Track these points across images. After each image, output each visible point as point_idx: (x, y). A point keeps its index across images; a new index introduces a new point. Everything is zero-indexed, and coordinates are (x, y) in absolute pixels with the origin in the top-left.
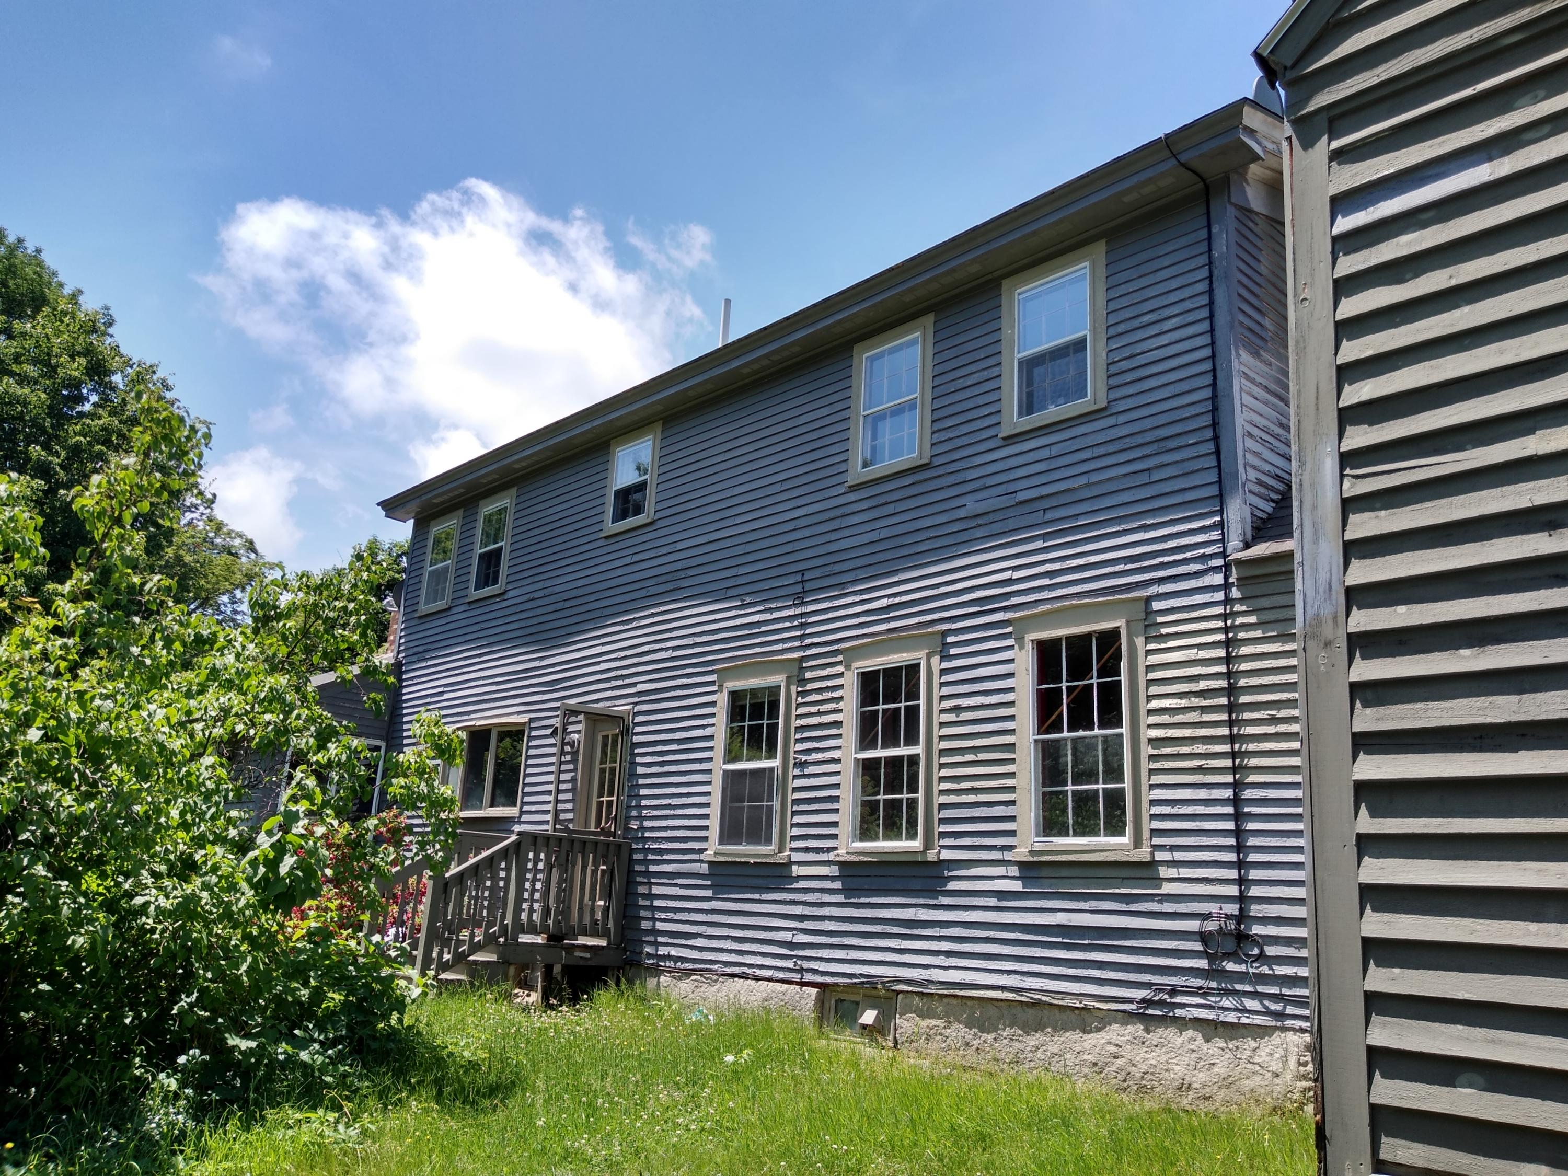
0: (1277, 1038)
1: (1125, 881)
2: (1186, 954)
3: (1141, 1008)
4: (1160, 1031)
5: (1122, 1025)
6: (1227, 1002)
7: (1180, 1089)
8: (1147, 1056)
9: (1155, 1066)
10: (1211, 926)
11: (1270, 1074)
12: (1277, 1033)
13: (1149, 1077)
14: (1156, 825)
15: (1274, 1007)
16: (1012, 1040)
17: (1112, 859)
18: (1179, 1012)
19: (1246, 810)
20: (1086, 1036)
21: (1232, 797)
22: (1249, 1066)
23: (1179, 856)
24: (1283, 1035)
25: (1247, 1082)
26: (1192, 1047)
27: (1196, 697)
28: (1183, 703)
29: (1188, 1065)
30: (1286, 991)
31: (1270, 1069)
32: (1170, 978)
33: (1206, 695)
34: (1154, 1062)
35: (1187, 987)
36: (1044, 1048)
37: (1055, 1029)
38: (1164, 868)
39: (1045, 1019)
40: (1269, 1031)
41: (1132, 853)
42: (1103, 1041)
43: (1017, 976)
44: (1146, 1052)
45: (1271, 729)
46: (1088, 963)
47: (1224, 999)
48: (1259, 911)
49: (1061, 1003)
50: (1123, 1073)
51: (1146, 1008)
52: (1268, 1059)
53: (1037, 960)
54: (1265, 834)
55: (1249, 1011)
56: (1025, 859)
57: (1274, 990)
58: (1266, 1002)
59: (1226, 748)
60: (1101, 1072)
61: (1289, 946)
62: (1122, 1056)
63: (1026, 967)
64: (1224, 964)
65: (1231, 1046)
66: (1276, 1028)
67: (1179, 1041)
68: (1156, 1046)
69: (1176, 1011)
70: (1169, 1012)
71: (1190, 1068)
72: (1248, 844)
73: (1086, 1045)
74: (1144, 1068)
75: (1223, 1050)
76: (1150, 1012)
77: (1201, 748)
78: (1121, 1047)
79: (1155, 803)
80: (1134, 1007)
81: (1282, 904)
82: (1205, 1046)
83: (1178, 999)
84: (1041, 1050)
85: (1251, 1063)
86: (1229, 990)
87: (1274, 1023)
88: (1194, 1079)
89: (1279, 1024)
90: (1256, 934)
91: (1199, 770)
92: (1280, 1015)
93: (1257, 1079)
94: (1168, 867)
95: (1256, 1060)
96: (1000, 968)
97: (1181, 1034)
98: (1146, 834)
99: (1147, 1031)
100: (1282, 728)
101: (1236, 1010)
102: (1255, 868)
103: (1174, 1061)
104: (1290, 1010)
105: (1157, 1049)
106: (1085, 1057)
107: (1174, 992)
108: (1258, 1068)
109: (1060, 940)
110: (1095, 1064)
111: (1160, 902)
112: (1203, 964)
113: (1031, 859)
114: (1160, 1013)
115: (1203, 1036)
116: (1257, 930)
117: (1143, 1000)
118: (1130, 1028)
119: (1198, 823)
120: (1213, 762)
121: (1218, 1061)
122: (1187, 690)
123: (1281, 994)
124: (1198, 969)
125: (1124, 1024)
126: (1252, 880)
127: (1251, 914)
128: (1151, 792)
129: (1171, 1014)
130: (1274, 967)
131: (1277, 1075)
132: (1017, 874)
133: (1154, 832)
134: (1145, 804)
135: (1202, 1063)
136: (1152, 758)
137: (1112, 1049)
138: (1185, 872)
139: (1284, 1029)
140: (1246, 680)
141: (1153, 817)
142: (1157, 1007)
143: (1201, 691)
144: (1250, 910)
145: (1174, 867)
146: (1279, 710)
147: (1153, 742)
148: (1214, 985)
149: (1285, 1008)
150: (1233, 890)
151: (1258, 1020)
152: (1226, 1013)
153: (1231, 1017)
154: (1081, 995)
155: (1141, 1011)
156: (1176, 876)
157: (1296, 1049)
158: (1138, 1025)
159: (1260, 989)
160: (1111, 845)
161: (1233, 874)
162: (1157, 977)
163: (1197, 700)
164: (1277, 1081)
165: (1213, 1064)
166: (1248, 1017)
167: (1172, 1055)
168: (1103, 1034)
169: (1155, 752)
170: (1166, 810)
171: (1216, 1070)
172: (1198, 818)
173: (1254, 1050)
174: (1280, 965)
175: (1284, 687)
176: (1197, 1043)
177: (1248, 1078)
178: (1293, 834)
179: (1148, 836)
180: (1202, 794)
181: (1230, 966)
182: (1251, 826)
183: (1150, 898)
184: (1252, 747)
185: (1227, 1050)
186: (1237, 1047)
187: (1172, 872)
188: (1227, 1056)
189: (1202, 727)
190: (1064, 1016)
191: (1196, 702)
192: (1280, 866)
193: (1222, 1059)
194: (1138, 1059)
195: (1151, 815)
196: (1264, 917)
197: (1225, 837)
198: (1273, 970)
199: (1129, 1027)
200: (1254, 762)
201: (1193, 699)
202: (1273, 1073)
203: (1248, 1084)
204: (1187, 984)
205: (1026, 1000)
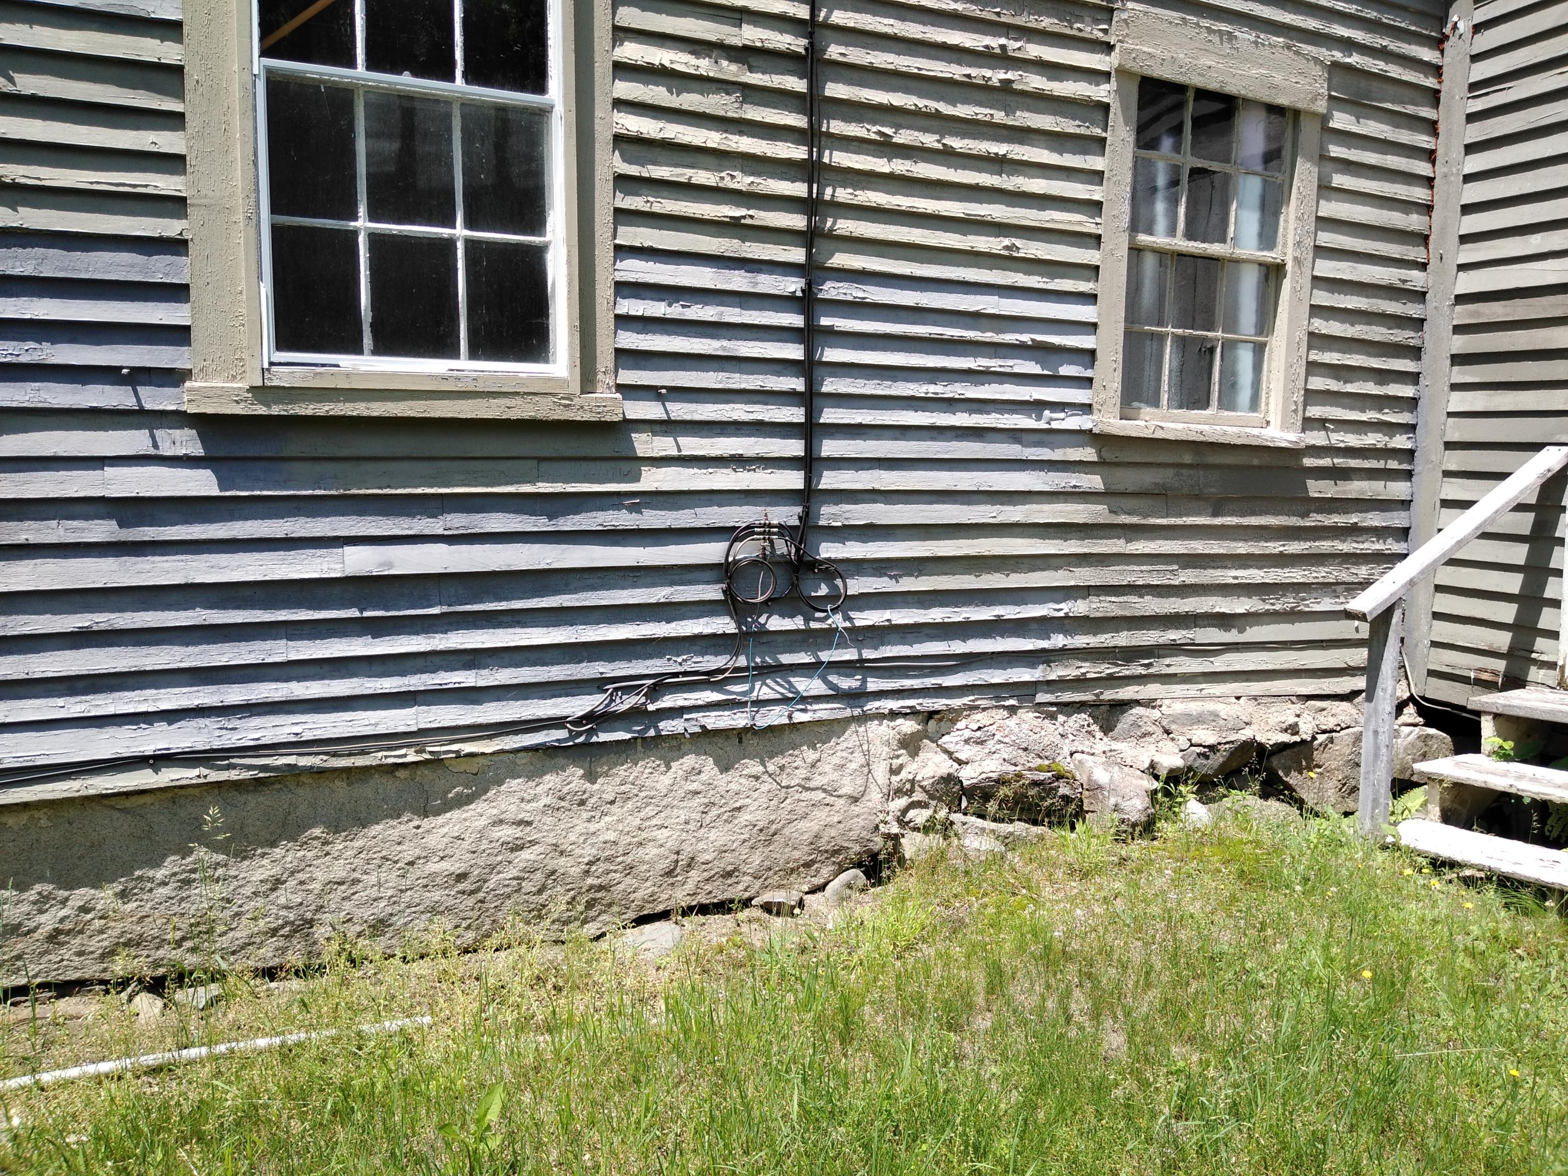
0: (851, 737)
1: (545, 466)
2: (683, 609)
3: (579, 734)
4: (621, 771)
5: (530, 778)
6: (765, 689)
7: (670, 873)
8: (593, 827)
9: (615, 843)
10: (746, 551)
11: (842, 801)
12: (853, 727)
13: (602, 867)
14: (630, 340)
15: (847, 683)
16: (187, 882)
17: (526, 415)
18: (668, 726)
19: (825, 321)
20: (426, 823)
21: (799, 294)
22: (805, 795)
23: (680, 410)
24: (862, 729)
25: (803, 825)
26: (695, 786)
27: (731, 60)
28: (704, 66)
29: (687, 823)
30: (869, 654)
31: (841, 792)
32: (649, 662)
33: (753, 61)
34: (611, 836)
35: (685, 674)
36: (301, 876)
37: (336, 827)
38: (644, 436)
39: (303, 809)
40: (836, 727)
41: (576, 401)
42: (483, 822)
43: (202, 722)
44: (589, 821)
45: (881, 165)
46: (436, 660)
47: (758, 685)
48: (835, 516)
49: (360, 761)
50: (539, 875)
51: (591, 732)
52: (835, 776)
53: (275, 672)
54: (855, 371)
55: (804, 699)
56: (238, 410)
57: (849, 654)
58: (833, 678)
59: (799, 189)
60: (478, 890)
61: (881, 575)
62: (533, 843)
63: (235, 694)
64: (762, 620)
65: (771, 768)
66: (853, 719)
67: (665, 780)
68: (612, 802)
69: (661, 725)
70: (647, 729)
71: (691, 827)
72: (824, 389)
73: (432, 841)
74: (589, 852)
75: (757, 778)
76: (603, 737)
77: (742, 181)
78: (529, 823)
79: (626, 291)
80: (562, 734)
81: (875, 502)
82: (722, 780)
83: (668, 701)
84: (292, 883)
85: (808, 789)
86: (771, 666)
87: (848, 713)
88: (701, 845)
89: (857, 711)
90: (829, 559)
91: (733, 227)
92: (856, 697)
93: (821, 815)
94: (655, 434)
95: (817, 781)
96: (142, 708)
97: (669, 767)
98: (605, 359)
99: (591, 777)
100: (900, 166)
101: (784, 701)
102: (832, 436)
103: (654, 822)
104: (873, 685)
105: (614, 809)
106: (432, 867)
107: (660, 686)
108: (820, 795)
109: (353, 613)
110: (462, 877)
111: (635, 509)
112: (724, 625)
113: (261, 410)
114: (628, 736)
115: (716, 763)
116: (829, 551)
117: (590, 717)
118: (551, 780)
119: (725, 343)
120: (762, 214)
121: (749, 801)
122: (713, 38)
123: (862, 661)
124: (714, 636)
125: (534, 774)
126: (829, 459)
127: (821, 523)
128: (619, 265)
129: (652, 733)
130: (852, 614)
131: (855, 800)
132: (196, 449)
133: (626, 357)
134: (604, 291)
135: (714, 812)
136: (623, 182)
137: (507, 833)
138: (693, 445)
139: (865, 718)
140: (842, 49)
141: (624, 321)
142: (618, 724)
143: (746, 48)
144: (818, 517)
145: (666, 434)
146: (898, 127)
147: (624, 146)
148: (742, 661)
149: (864, 682)
150: (794, 480)
151: (823, 711)
152: (763, 710)
153: (776, 716)
154: (422, 732)
155: (581, 739)
156: (675, 453)
157: (886, 749)
158: (571, 769)
159: (826, 656)
160: (522, 382)
161: (795, 447)
162: (617, 664)
163: (734, 67)
164: (856, 809)
165: (739, 809)
166: (804, 711)
167: (649, 811)
168: (479, 806)
169: (633, 170)
170: (658, 309)
171: (744, 817)
172: (723, 331)
173: (813, 766)
174: (861, 609)
175: (910, 83)
176: (703, 777)
177: (805, 816)
178: (904, 374)
179: (611, 365)
180: (738, 281)
181: (776, 623)
182: (832, 355)
183: (616, 500)
184: (843, 195)
185: (766, 777)
186: (782, 768)
187: (664, 445)
188: (765, 788)
189: (741, 133)
190: (365, 791)
191: (730, 70)
192: (875, 432)
193: (756, 795)
194: (572, 837)
195: (618, 317)
196: (844, 526)
197: (779, 374)
198: (850, 619)
199: (547, 777)
200: (846, 226)
201: (725, 63)
202: (851, 797)
203: (807, 827)
204: (686, 667)
205: (246, 775)
